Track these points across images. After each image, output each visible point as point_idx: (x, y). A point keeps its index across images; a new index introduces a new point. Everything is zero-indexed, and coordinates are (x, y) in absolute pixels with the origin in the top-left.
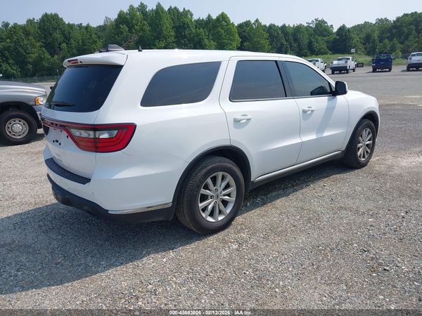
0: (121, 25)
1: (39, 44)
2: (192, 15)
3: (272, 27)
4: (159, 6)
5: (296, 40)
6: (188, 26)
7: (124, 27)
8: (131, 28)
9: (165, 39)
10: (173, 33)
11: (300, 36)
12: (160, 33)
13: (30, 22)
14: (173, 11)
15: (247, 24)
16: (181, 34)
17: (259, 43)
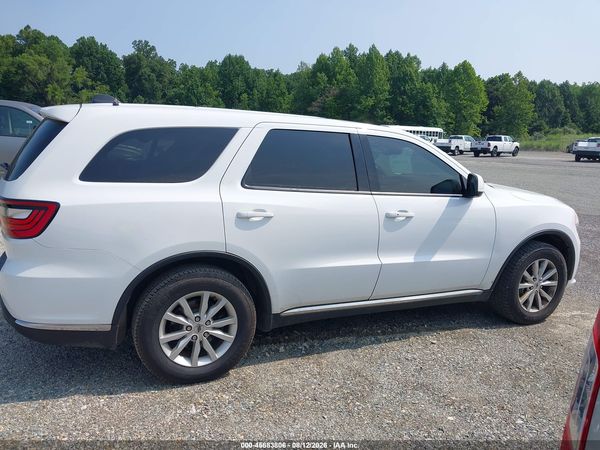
0: (318, 74)
1: (216, 92)
2: (419, 63)
3: (545, 84)
4: (373, 49)
5: (583, 106)
6: (412, 79)
7: (322, 77)
8: (331, 76)
9: (376, 94)
10: (387, 87)
11: (591, 101)
12: (370, 85)
13: (211, 65)
14: (394, 57)
15: (504, 78)
16: (399, 88)
17: (518, 107)
